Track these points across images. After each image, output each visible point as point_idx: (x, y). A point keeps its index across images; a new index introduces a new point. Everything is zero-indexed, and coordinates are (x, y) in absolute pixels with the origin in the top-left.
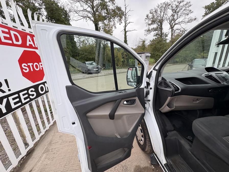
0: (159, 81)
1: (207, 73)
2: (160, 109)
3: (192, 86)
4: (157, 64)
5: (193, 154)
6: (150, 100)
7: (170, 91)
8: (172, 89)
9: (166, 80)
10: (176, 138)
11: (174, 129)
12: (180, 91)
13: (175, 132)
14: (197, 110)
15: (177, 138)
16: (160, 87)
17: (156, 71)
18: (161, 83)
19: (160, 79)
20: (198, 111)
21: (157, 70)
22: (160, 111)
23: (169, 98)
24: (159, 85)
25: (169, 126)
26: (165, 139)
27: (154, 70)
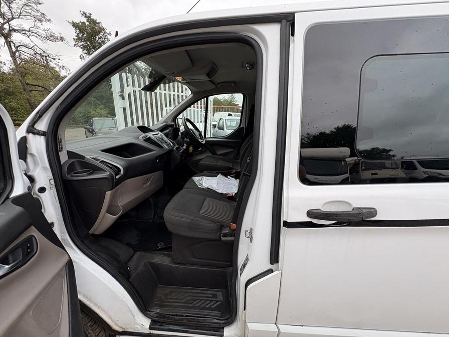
0: (63, 161)
1: (144, 135)
2: (91, 232)
3: (137, 158)
4: (40, 117)
5: (178, 263)
6: (53, 223)
7: (106, 178)
8: (108, 173)
9: (83, 157)
10: (145, 264)
11: (134, 251)
12: (122, 172)
13: (138, 254)
14: (148, 198)
15: (146, 261)
16: (78, 176)
17: (42, 137)
18: (71, 168)
19: (64, 157)
20: (151, 199)
21: (43, 134)
22: (93, 235)
23: (108, 193)
24: (68, 173)
25: (123, 251)
26: (130, 282)
27: (34, 134)
